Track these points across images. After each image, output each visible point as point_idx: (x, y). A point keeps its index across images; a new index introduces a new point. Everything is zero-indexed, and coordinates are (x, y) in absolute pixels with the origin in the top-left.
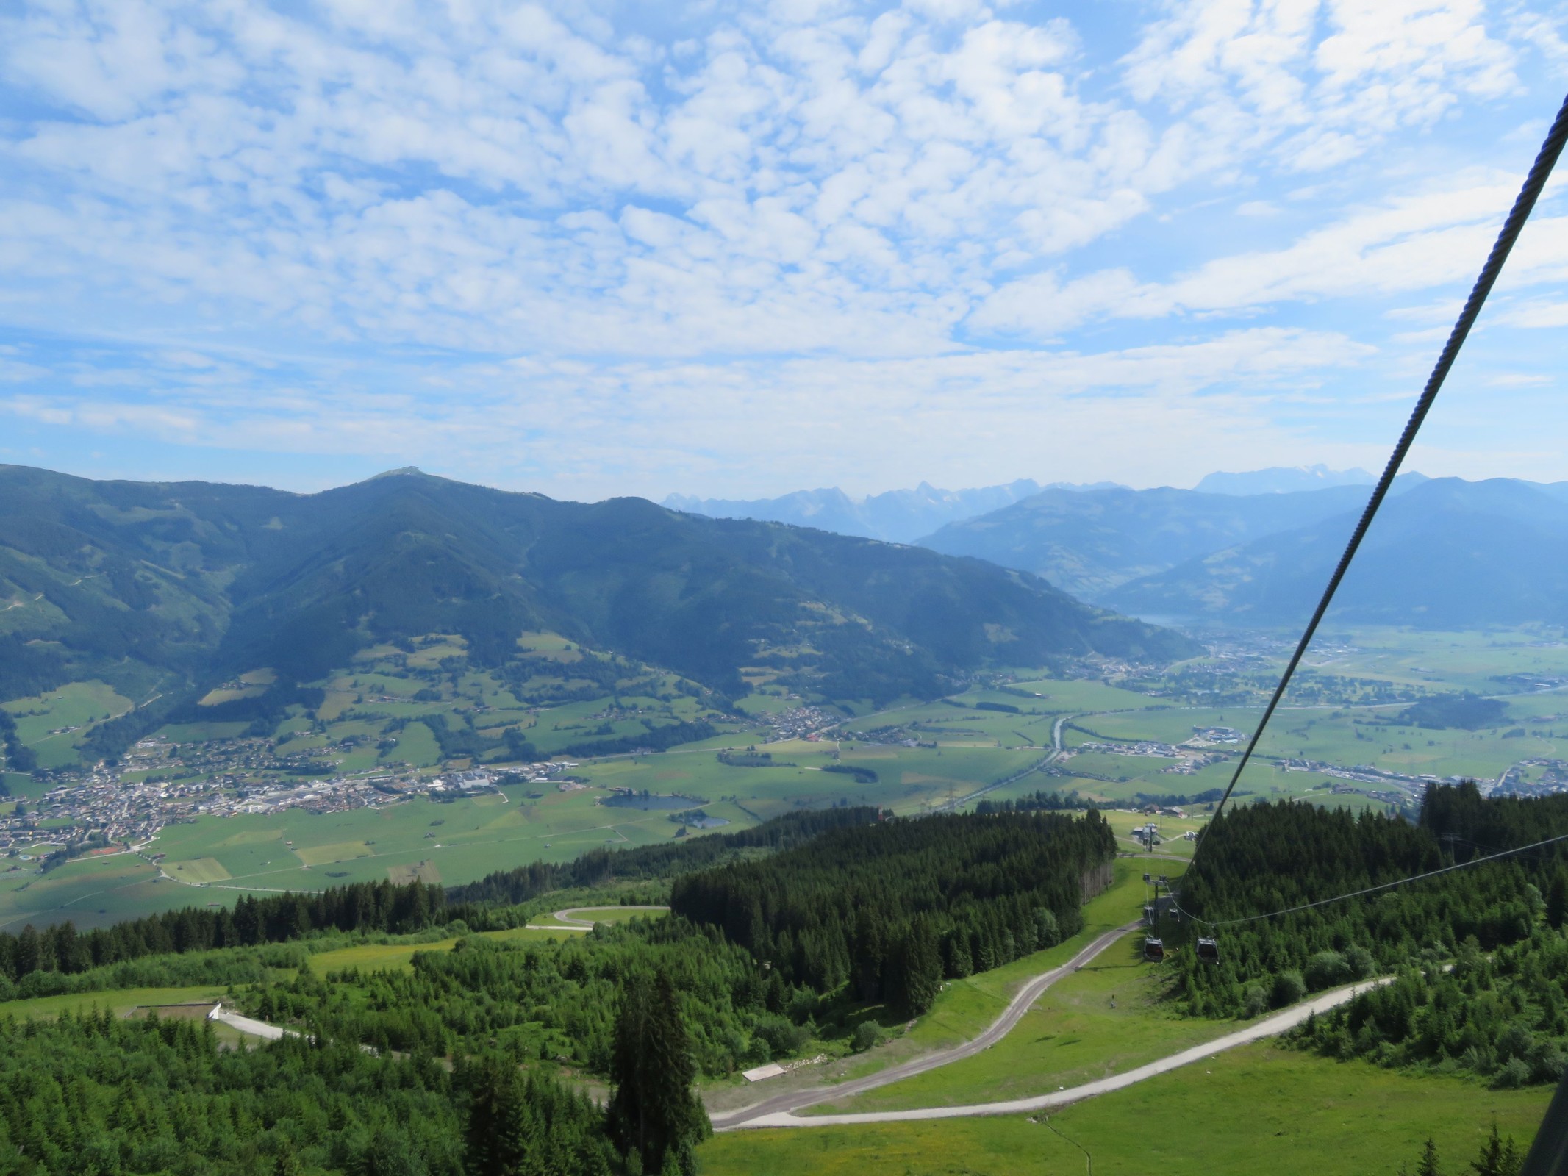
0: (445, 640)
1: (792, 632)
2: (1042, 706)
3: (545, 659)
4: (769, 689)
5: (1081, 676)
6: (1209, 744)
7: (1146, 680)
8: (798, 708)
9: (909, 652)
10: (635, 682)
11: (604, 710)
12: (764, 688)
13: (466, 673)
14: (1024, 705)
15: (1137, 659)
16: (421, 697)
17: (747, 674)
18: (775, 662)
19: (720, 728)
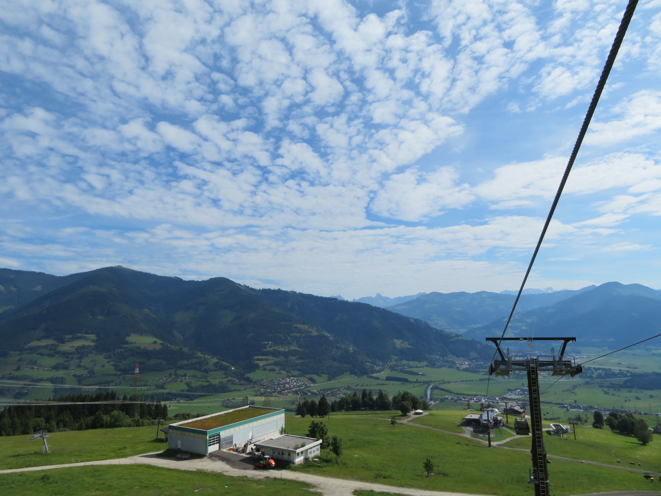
0: (85, 337)
1: (287, 339)
2: (421, 379)
3: (139, 348)
4: (268, 367)
5: (445, 366)
6: (518, 397)
7: (479, 368)
8: (283, 378)
9: (351, 351)
10: (190, 361)
11: (166, 377)
12: (266, 367)
13: (90, 355)
14: (412, 378)
15: (474, 359)
16: (56, 368)
17: (258, 360)
18: (275, 354)
19: (232, 387)
